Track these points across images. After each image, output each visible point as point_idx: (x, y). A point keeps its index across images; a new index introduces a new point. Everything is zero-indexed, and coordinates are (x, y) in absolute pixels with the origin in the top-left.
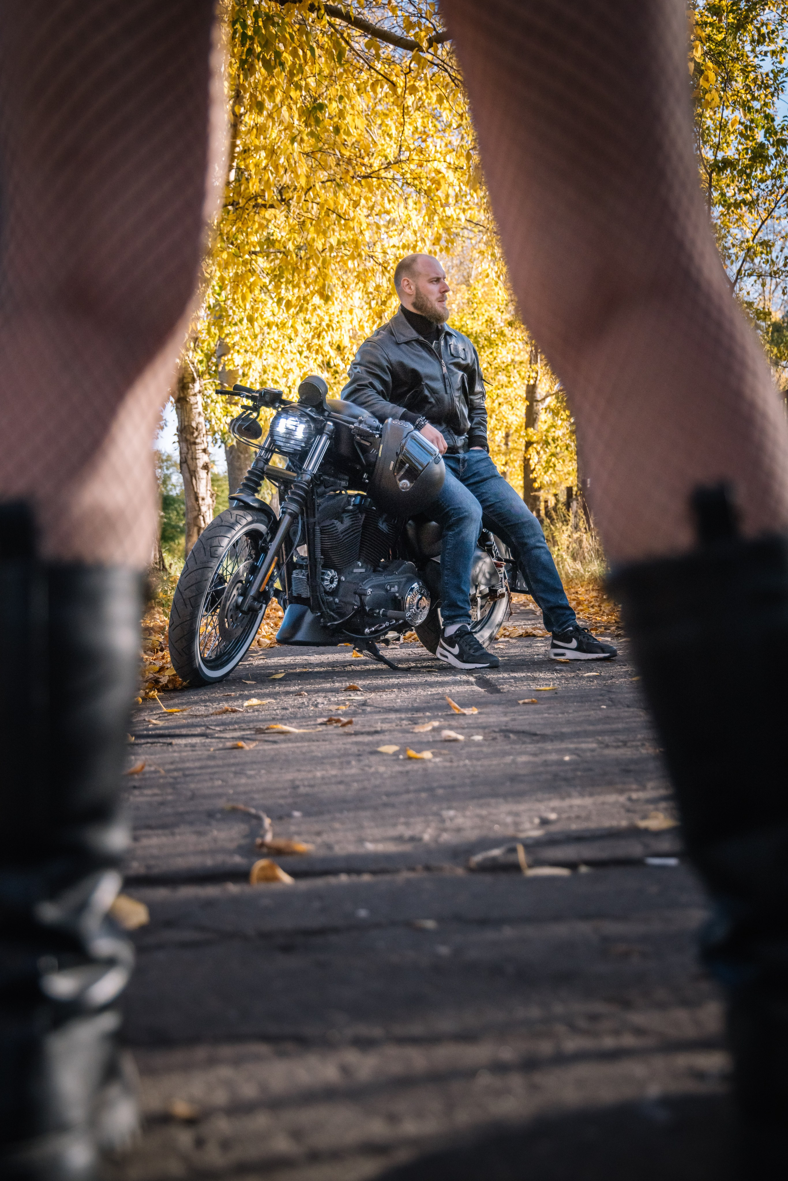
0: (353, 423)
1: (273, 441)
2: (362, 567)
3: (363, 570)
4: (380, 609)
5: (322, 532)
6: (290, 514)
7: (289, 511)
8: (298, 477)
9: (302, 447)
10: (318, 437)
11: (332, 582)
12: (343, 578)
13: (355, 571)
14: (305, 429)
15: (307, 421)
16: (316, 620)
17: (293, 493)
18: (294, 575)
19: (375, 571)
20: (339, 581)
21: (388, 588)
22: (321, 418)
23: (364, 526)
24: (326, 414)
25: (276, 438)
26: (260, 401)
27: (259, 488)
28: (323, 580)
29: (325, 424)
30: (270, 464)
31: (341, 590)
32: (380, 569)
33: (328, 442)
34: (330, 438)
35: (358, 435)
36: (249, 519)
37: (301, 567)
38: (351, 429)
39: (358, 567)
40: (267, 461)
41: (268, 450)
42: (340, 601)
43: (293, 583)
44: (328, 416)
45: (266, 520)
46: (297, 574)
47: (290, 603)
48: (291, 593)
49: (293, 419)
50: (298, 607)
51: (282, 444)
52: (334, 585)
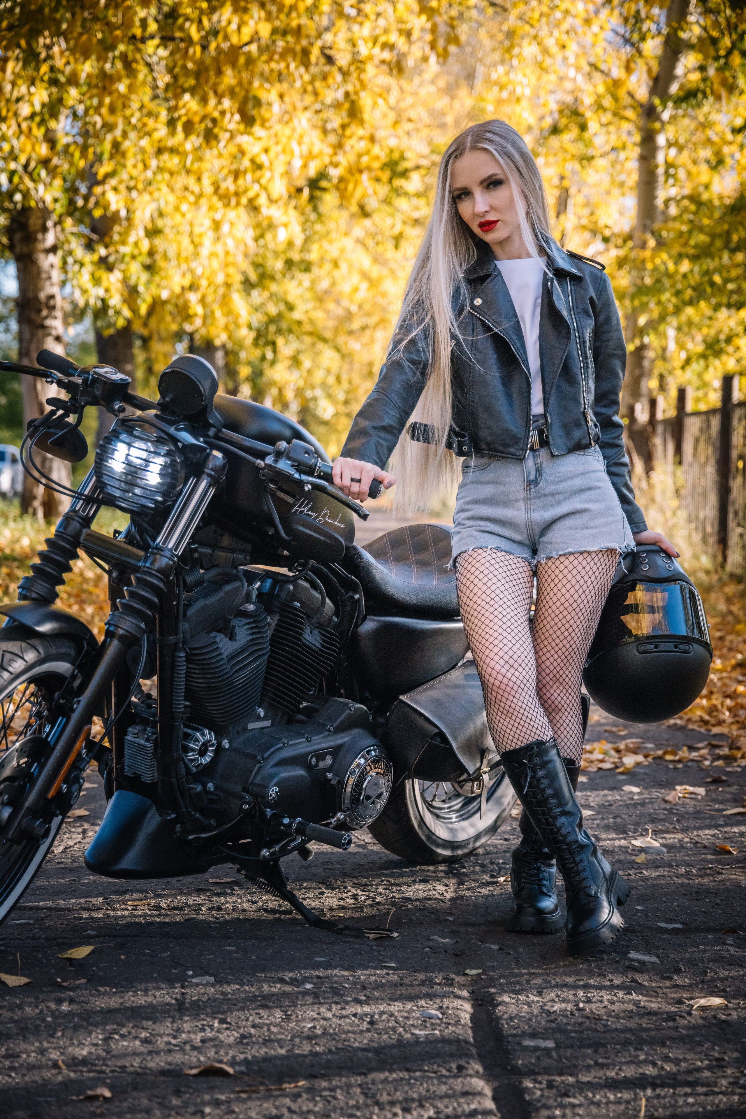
0: (263, 455)
1: (100, 485)
2: (265, 718)
3: (268, 723)
4: (293, 817)
5: (189, 659)
6: (122, 639)
7: (121, 632)
8: (146, 559)
9: (156, 502)
10: (192, 481)
11: (202, 753)
12: (226, 743)
13: (251, 726)
14: (164, 467)
15: (168, 454)
16: (165, 828)
17: (133, 595)
18: (129, 737)
19: (290, 721)
20: (219, 750)
21: (314, 761)
22: (200, 442)
23: (274, 641)
24: (212, 432)
25: (106, 479)
26: (84, 393)
27: (65, 576)
28: (186, 749)
29: (209, 454)
30: (94, 527)
31: (221, 767)
32: (301, 717)
33: (212, 492)
34: (214, 482)
35: (272, 481)
36: (31, 656)
37: (145, 722)
38: (258, 469)
39: (259, 718)
40: (87, 521)
41: (89, 500)
42: (216, 787)
43: (127, 752)
44: (216, 437)
45: (72, 652)
46: (136, 735)
47: (119, 787)
48: (122, 769)
49: (143, 445)
50: (131, 798)
51: (117, 493)
52: (206, 759)
